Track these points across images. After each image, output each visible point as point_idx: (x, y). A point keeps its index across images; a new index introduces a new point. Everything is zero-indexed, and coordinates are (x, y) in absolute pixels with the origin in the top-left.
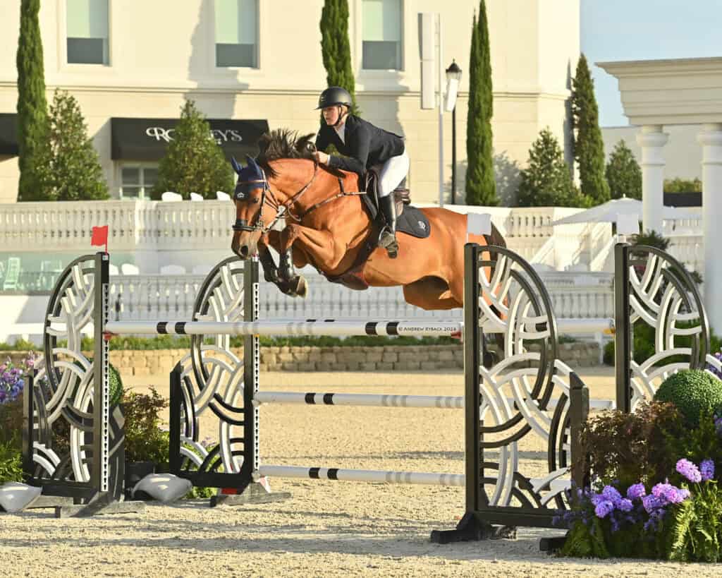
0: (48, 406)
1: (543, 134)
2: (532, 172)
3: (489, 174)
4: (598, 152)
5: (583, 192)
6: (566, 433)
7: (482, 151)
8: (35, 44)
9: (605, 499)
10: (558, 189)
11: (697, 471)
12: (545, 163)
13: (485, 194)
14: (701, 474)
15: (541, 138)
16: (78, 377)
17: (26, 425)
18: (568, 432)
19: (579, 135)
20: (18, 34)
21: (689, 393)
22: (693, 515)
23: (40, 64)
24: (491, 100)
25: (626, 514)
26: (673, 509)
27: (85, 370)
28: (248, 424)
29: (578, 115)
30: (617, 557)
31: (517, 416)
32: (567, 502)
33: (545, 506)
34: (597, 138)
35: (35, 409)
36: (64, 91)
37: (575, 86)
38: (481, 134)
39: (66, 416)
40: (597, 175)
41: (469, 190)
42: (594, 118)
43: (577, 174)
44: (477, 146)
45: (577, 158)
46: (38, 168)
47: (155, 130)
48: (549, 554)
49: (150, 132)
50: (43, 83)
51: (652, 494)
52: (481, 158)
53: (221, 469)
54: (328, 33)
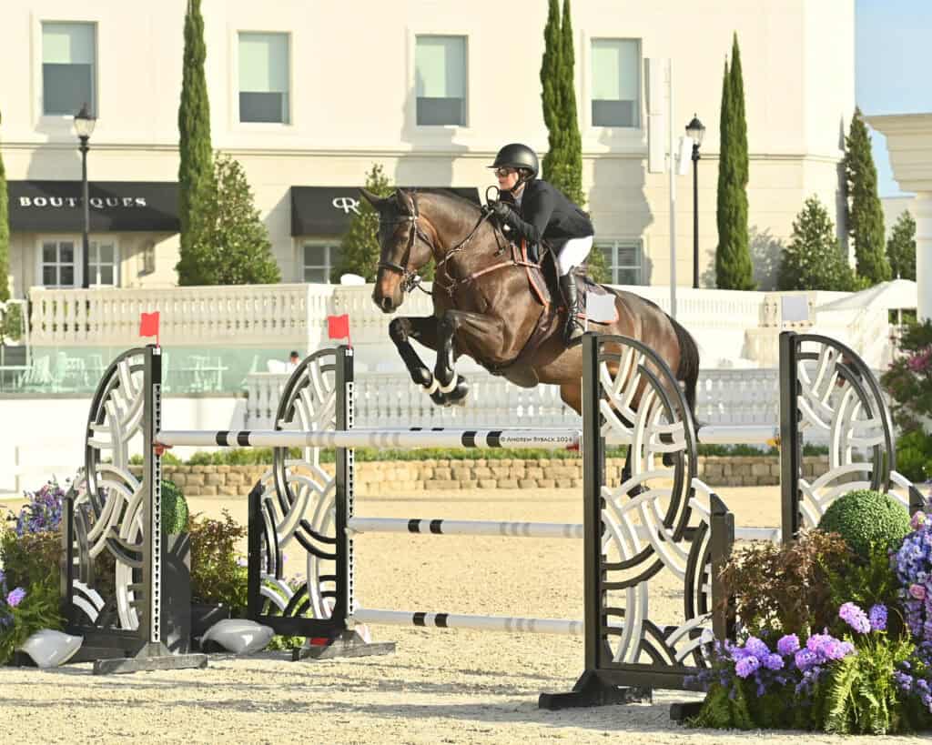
0: (91, 536)
1: (810, 203)
2: (797, 249)
3: (744, 251)
4: (877, 226)
5: (858, 272)
6: (706, 571)
7: (735, 223)
8: (200, 100)
9: (748, 654)
10: (828, 270)
11: (865, 619)
12: (813, 239)
13: (739, 275)
14: (870, 623)
15: (808, 209)
16: (125, 501)
17: (64, 559)
18: (708, 569)
19: (854, 205)
20: (180, 88)
21: (860, 520)
22: (856, 674)
23: (206, 123)
24: (747, 163)
25: (775, 673)
26: (830, 667)
27: (133, 491)
28: (341, 558)
29: (852, 180)
30: (762, 729)
31: (647, 549)
32: (709, 659)
33: (681, 663)
34: (876, 207)
35: (75, 539)
36: (226, 155)
37: (848, 146)
38: (734, 205)
39: (111, 550)
40: (875, 252)
41: (720, 271)
42: (871, 184)
43: (852, 251)
44: (730, 217)
45: (852, 232)
46: (195, 247)
47: (344, 200)
48: (680, 724)
49: (338, 203)
50: (209, 145)
51: (806, 647)
52: (734, 231)
53: (309, 614)
54: (549, 84)
